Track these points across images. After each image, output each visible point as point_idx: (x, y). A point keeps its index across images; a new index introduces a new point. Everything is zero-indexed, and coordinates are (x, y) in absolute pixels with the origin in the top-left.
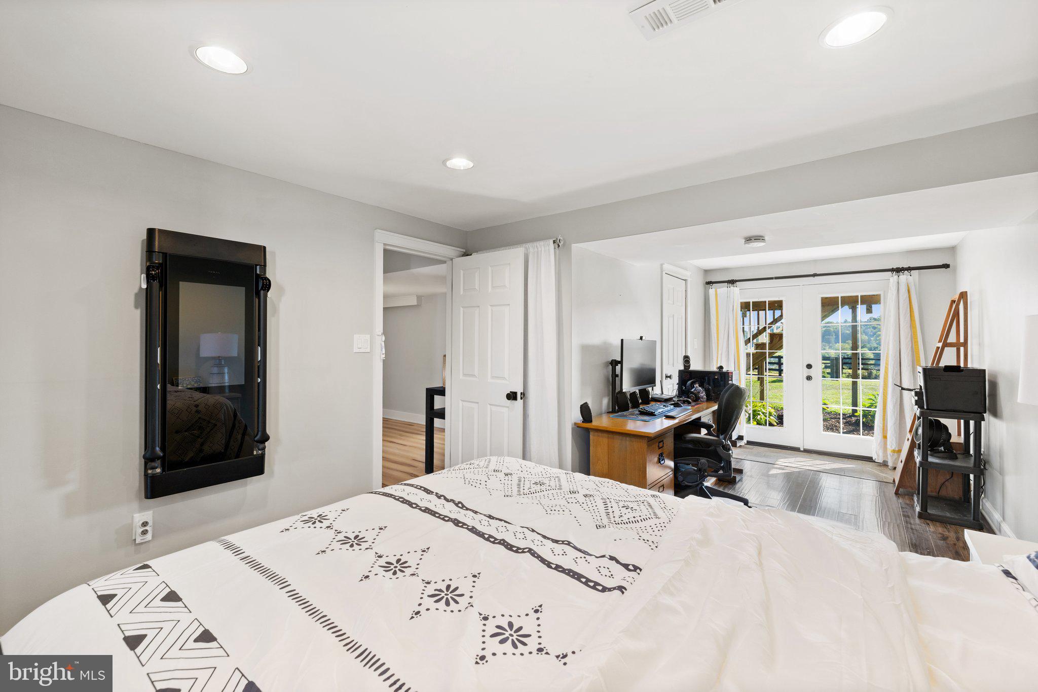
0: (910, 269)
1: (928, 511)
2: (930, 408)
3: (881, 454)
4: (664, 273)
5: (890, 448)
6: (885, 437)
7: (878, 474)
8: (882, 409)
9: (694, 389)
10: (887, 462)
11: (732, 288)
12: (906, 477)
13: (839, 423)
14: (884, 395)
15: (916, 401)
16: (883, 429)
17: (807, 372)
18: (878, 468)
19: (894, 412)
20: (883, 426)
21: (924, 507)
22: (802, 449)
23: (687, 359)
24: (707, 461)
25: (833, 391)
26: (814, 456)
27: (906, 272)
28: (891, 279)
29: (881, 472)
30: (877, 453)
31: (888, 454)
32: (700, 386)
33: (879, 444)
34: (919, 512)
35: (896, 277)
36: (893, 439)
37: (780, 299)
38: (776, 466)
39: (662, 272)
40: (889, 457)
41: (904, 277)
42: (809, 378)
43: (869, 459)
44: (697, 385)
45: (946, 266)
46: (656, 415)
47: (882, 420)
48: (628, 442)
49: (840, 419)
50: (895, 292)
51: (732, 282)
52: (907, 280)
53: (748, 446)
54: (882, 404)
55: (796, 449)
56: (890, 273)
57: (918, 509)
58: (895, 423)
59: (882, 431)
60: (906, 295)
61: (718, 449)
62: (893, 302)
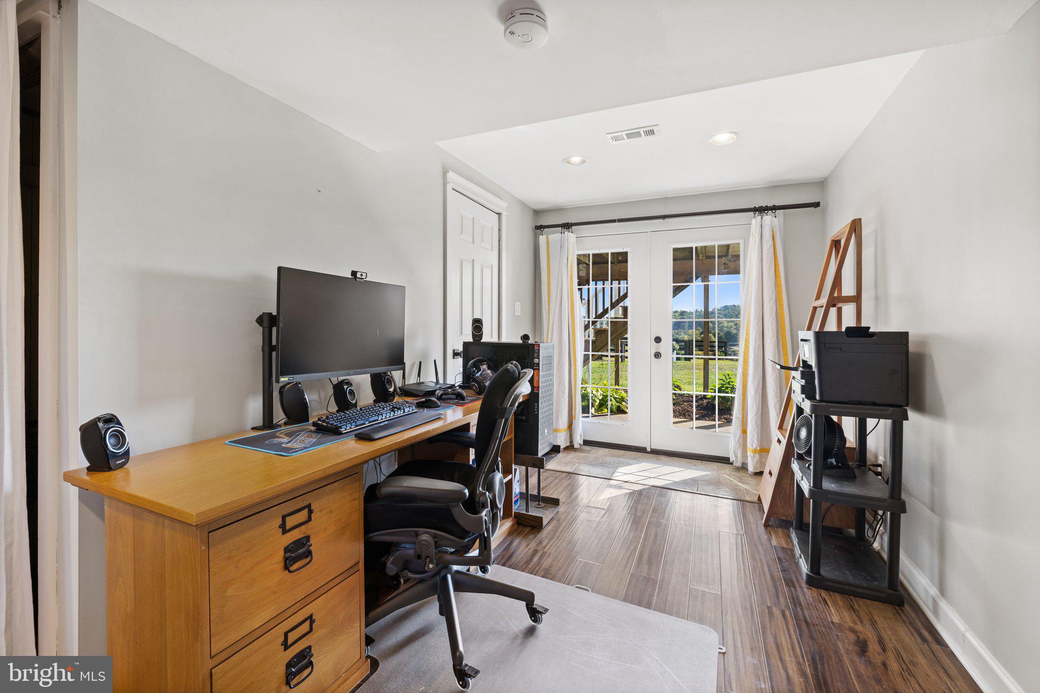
0: (774, 208)
1: (822, 572)
2: (825, 399)
3: (740, 455)
4: (449, 187)
5: (751, 447)
6: (744, 432)
7: (738, 486)
8: (741, 394)
9: (480, 373)
10: (747, 464)
11: (566, 233)
12: (778, 501)
13: (692, 407)
14: (744, 375)
15: (803, 387)
16: (743, 421)
17: (655, 347)
18: (737, 474)
19: (756, 399)
20: (743, 418)
21: (815, 566)
22: (649, 450)
23: (477, 325)
24: (434, 536)
25: (686, 371)
26: (663, 458)
27: (770, 212)
28: (754, 221)
29: (741, 481)
30: (734, 453)
31: (749, 455)
32: (489, 368)
33: (738, 442)
34: (807, 575)
35: (759, 218)
36: (754, 437)
37: (625, 250)
38: (612, 482)
39: (445, 184)
40: (749, 459)
41: (768, 218)
42: (658, 355)
43: (725, 460)
44: (485, 367)
45: (816, 205)
46: (341, 434)
47: (741, 410)
48: (166, 531)
49: (692, 402)
50: (758, 239)
51: (567, 226)
52: (771, 222)
53: (587, 448)
54: (741, 387)
55: (642, 450)
56: (752, 213)
57: (804, 567)
58: (757, 414)
59: (741, 425)
60: (771, 242)
61: (455, 511)
62: (756, 252)
